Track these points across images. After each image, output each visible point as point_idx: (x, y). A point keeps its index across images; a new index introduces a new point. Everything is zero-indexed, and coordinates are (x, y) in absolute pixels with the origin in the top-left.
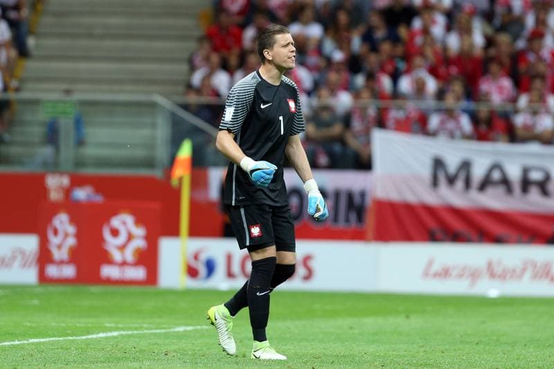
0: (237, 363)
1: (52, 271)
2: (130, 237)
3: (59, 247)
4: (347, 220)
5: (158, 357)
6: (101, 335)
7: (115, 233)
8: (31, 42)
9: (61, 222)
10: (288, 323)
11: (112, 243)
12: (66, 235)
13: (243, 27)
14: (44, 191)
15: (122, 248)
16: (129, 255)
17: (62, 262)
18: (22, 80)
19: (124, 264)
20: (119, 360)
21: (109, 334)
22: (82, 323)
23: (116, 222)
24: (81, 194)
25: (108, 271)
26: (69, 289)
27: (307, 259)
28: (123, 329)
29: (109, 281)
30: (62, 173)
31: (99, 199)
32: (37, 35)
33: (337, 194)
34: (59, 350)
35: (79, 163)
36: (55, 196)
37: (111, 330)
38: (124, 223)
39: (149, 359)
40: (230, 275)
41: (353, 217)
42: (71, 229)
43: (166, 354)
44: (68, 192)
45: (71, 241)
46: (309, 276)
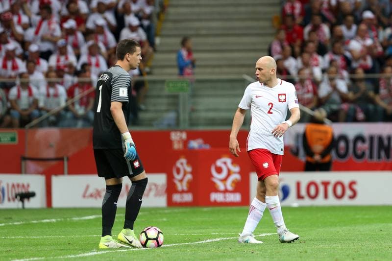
0: (301, 257)
1: (177, 198)
2: (229, 173)
3: (181, 181)
4: (379, 157)
5: (247, 254)
6: (208, 241)
7: (219, 170)
8: (158, 41)
9: (182, 164)
10: (338, 229)
11: (217, 177)
12: (185, 173)
13: (303, 26)
14: (170, 143)
15: (224, 180)
16: (229, 185)
17: (183, 192)
18: (151, 67)
19: (226, 191)
20: (219, 257)
21: (214, 240)
22: (196, 233)
23: (219, 163)
24: (195, 144)
25: (215, 197)
26: (187, 210)
27: (352, 183)
28: (223, 236)
29: (216, 204)
30: (181, 131)
31: (207, 147)
32: (162, 36)
33: (372, 138)
34: (179, 252)
35: (192, 123)
36: (177, 146)
37: (215, 237)
38: (225, 163)
39: (241, 256)
40: (299, 197)
41: (383, 154)
42: (189, 169)
43: (253, 253)
44: (186, 143)
45: (189, 177)
46: (354, 196)
